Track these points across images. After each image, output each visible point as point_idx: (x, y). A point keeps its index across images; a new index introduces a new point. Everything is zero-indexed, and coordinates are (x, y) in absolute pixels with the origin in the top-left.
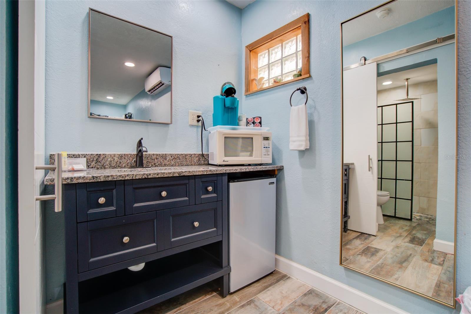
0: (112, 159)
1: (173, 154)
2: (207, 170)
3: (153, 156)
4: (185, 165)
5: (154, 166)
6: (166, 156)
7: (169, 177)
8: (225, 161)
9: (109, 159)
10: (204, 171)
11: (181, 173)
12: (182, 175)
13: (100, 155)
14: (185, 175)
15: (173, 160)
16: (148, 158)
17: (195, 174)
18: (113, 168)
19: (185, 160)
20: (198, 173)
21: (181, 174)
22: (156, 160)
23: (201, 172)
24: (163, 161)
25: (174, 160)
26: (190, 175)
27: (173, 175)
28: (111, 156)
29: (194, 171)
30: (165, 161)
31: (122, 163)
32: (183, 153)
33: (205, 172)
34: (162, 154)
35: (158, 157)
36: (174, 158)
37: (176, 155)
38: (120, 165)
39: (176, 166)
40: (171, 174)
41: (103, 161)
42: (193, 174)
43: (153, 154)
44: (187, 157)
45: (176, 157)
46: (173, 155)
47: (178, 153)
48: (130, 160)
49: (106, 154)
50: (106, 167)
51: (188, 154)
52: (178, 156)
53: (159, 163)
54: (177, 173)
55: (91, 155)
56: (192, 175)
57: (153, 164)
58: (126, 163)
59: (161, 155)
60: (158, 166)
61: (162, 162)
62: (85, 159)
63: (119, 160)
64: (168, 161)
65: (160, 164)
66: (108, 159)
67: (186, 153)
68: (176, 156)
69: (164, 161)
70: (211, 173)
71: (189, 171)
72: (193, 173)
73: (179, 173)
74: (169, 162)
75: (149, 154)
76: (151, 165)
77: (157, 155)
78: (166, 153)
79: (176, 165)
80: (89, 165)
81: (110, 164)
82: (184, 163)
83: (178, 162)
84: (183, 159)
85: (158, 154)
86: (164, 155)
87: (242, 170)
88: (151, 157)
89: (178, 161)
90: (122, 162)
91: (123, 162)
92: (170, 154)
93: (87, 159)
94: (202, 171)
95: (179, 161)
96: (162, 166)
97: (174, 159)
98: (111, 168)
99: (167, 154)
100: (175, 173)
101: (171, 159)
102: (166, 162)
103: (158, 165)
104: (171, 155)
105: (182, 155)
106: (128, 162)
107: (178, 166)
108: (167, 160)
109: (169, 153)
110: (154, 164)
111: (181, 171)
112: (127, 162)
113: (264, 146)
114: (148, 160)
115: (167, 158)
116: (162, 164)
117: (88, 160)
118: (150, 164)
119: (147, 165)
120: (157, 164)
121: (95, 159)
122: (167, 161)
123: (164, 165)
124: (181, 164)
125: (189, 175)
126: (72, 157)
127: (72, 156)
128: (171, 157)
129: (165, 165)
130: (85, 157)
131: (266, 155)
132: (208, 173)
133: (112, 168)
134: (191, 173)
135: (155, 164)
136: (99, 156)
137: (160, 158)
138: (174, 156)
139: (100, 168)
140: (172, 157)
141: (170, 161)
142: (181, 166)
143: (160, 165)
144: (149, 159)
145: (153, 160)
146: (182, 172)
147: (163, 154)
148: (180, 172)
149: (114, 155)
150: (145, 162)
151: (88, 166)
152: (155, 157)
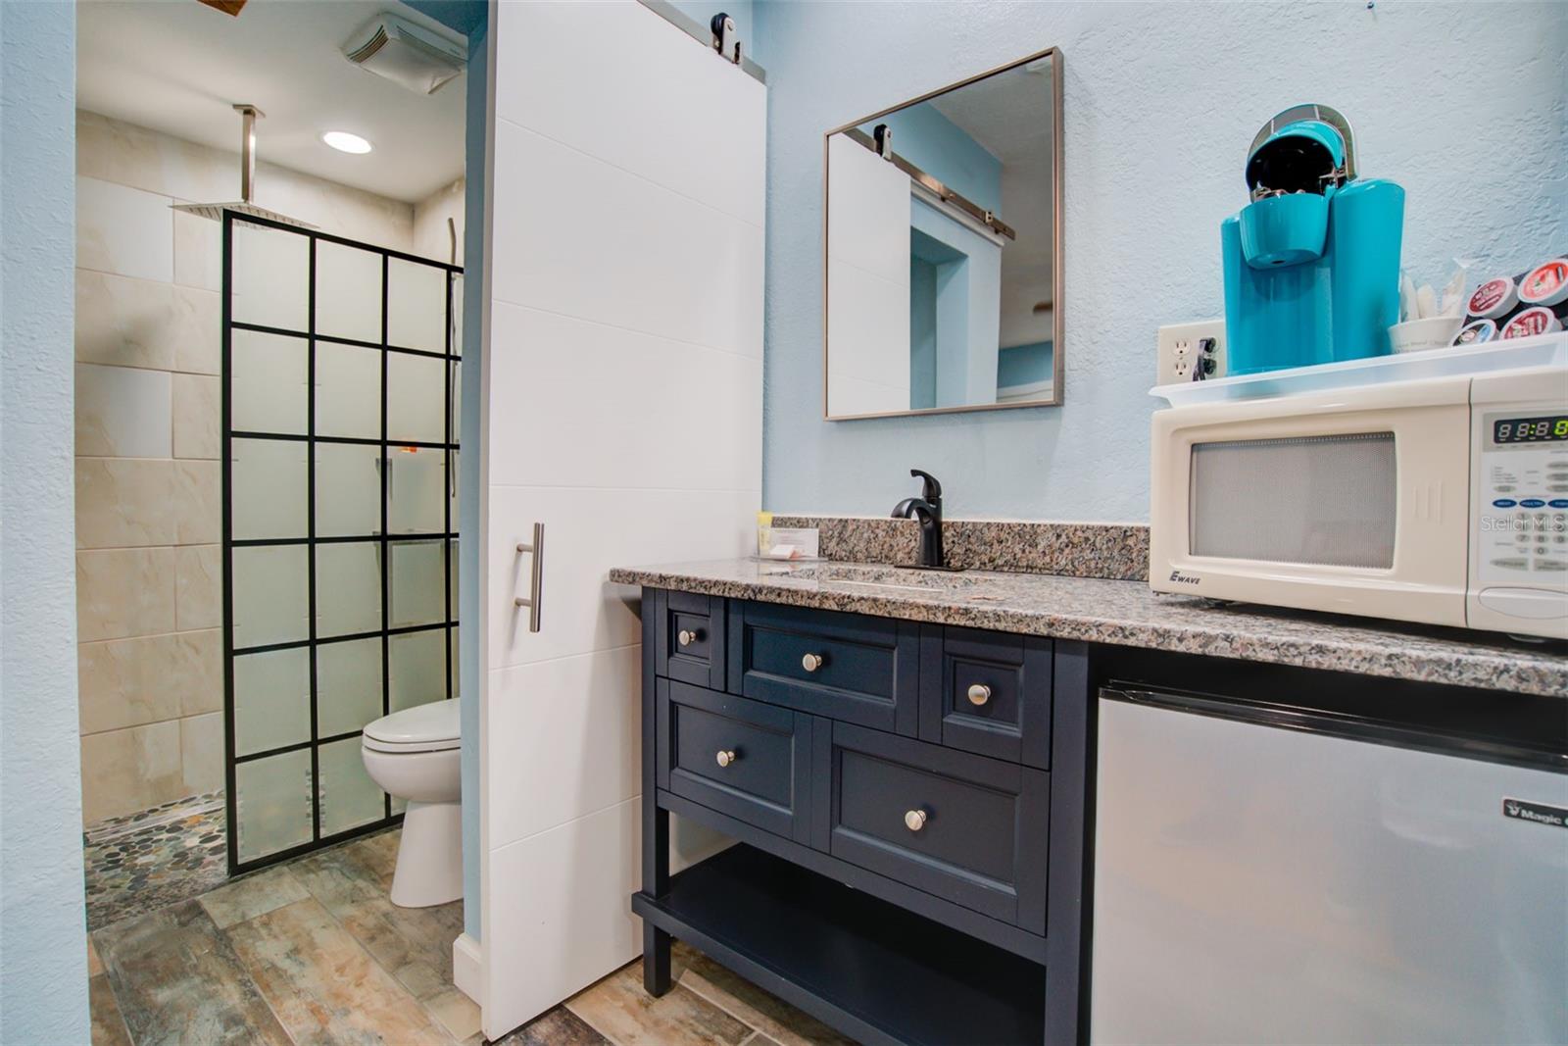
0: (872, 536)
1: (1064, 528)
2: (950, 608)
3: (985, 530)
4: (1119, 577)
5: (989, 566)
6: (1035, 533)
7: (809, 608)
8: (1181, 579)
9: (865, 535)
10: (937, 608)
11: (846, 600)
12: (848, 608)
13: (846, 521)
14: (860, 611)
15: (1062, 550)
16: (969, 536)
17: (895, 614)
18: (874, 562)
19: (1121, 555)
20: (908, 613)
21: (845, 605)
22: (996, 545)
23: (923, 609)
24: (1024, 551)
25: (1067, 551)
26: (879, 613)
27: (821, 604)
28: (869, 525)
29: (894, 603)
30: (1030, 552)
31: (896, 548)
32: (1109, 524)
33: (939, 614)
34: (1019, 525)
35: (1003, 536)
36: (1070, 544)
37: (1076, 530)
38: (891, 554)
39: (1074, 575)
40: (817, 598)
41: (853, 538)
42: (889, 613)
43: (988, 524)
44: (1131, 542)
45: (1076, 540)
46: (1064, 531)
47: (1085, 523)
48: (916, 540)
49: (859, 520)
50: (859, 555)
51: (1138, 530)
52: (1089, 534)
53: (1009, 557)
54: (834, 599)
55: (830, 520)
56: (887, 615)
57: (987, 561)
58: (907, 550)
59: (1016, 530)
60: (1006, 569)
61: (1018, 556)
62: (817, 530)
63: (888, 539)
64: (1044, 552)
65: (1012, 561)
66: (863, 533)
67: (1125, 524)
68: (1079, 533)
69: (1027, 551)
70: (970, 623)
71: (875, 600)
72: (889, 608)
73: (842, 600)
74: (1047, 559)
75: (974, 523)
76: (978, 564)
77: (1000, 527)
78: (1036, 522)
79: (1078, 573)
80: (824, 547)
81: (867, 549)
82: (1114, 566)
83: (1086, 562)
84: (1108, 548)
85: (1003, 525)
86: (1026, 530)
87: (1175, 641)
88: (978, 533)
89: (1088, 555)
90: (895, 545)
91: (898, 545)
92: (1052, 526)
93: (821, 532)
94: (924, 607)
95: (1091, 556)
96: (1017, 570)
97: (1067, 546)
98: (869, 560)
99: (1039, 525)
100: (827, 598)
101: (1057, 545)
102: (1034, 555)
103: (1003, 566)
104: (1058, 531)
105: (1107, 530)
106: (910, 547)
107: (1086, 577)
108: (1039, 547)
109: (1048, 522)
110: (990, 561)
111: (848, 593)
112: (908, 546)
113: (1502, 489)
114: (969, 543)
115: (1039, 540)
116: (1020, 564)
117: (824, 535)
118: (976, 558)
119: (968, 560)
120: (1000, 562)
121: (836, 534)
122: (1038, 552)
123: (1027, 567)
124: (1101, 570)
125: (872, 612)
126: (796, 526)
127: (795, 522)
128: (1054, 539)
129: (1032, 568)
130: (817, 525)
131: (1520, 564)
132: (955, 623)
133: (872, 562)
134: (880, 610)
135: (994, 560)
136: (844, 523)
137: (1010, 539)
138: (1071, 535)
139: (845, 559)
140: (1059, 536)
141: (1053, 553)
142: (1102, 577)
143: (1011, 565)
144: (972, 540)
145: (985, 544)
146: (849, 597)
147: (1025, 525)
148: (844, 597)
149: (878, 522)
150: (959, 551)
151: (822, 551)
152: (993, 534)
